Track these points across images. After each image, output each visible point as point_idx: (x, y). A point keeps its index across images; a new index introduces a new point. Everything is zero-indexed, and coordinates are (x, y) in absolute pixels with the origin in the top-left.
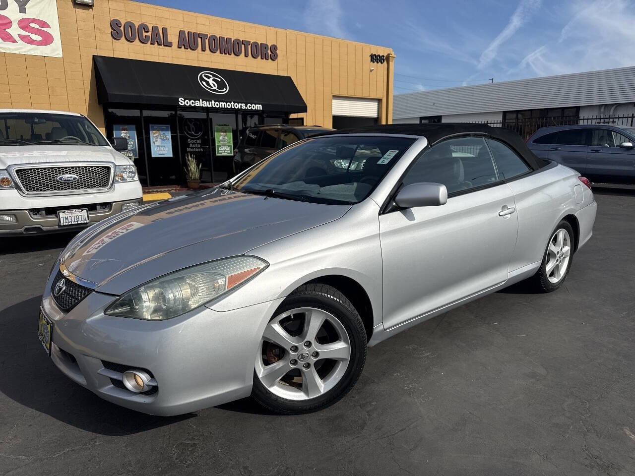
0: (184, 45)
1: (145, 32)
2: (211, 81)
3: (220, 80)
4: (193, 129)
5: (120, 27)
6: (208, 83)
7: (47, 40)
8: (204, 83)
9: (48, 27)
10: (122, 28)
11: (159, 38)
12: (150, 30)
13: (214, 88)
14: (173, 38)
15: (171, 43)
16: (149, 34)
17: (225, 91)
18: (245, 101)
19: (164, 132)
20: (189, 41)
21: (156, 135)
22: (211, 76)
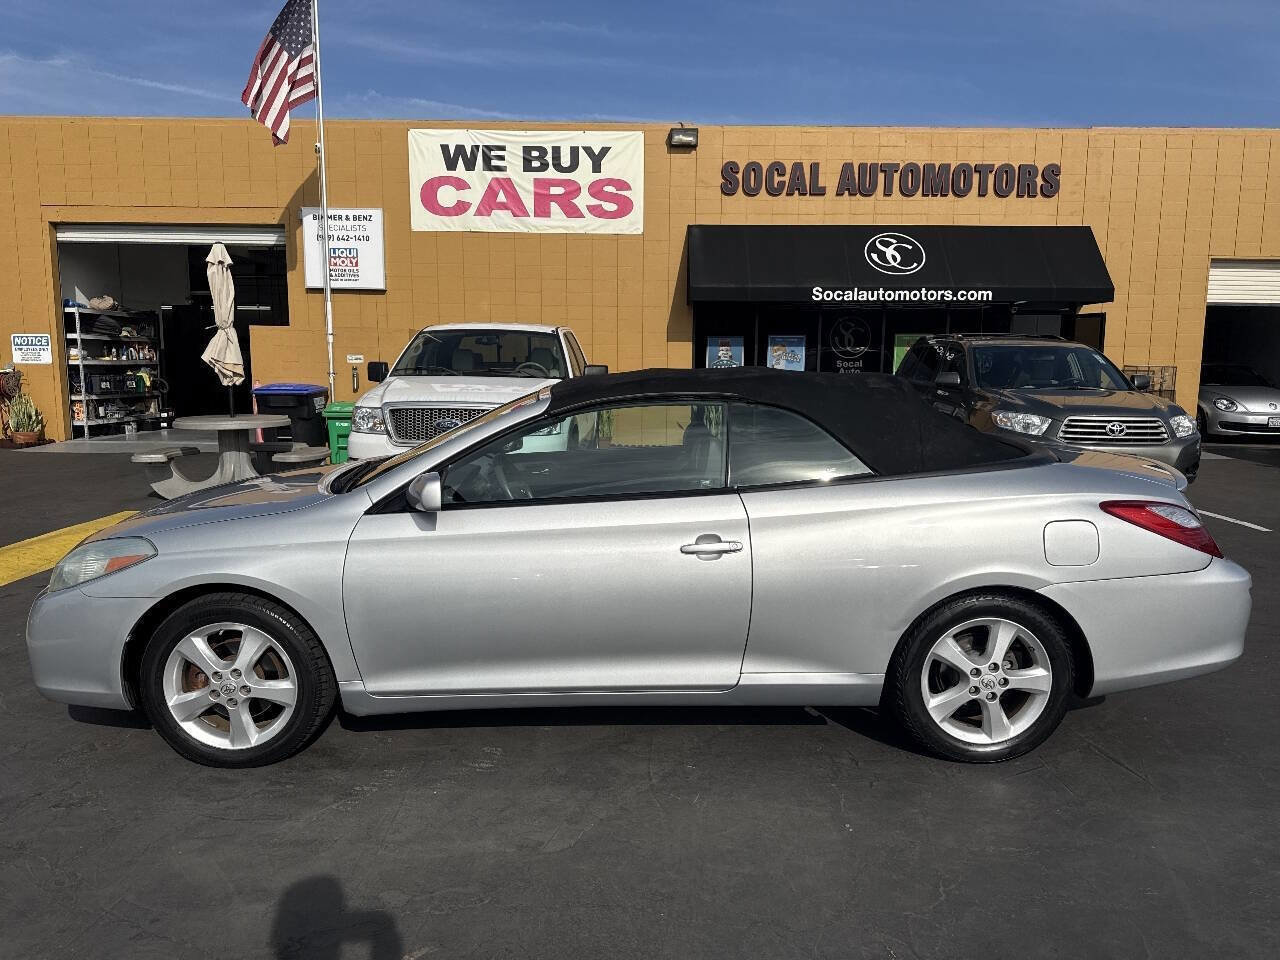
0: (848, 189)
1: (779, 175)
2: (890, 252)
3: (910, 247)
4: (849, 340)
5: (737, 172)
6: (882, 255)
7: (625, 208)
8: (875, 256)
9: (628, 188)
10: (740, 176)
11: (803, 182)
12: (789, 170)
13: (893, 263)
14: (829, 179)
15: (824, 188)
16: (786, 178)
17: (915, 268)
18: (953, 286)
19: (792, 348)
20: (857, 181)
21: (778, 353)
22: (894, 241)
